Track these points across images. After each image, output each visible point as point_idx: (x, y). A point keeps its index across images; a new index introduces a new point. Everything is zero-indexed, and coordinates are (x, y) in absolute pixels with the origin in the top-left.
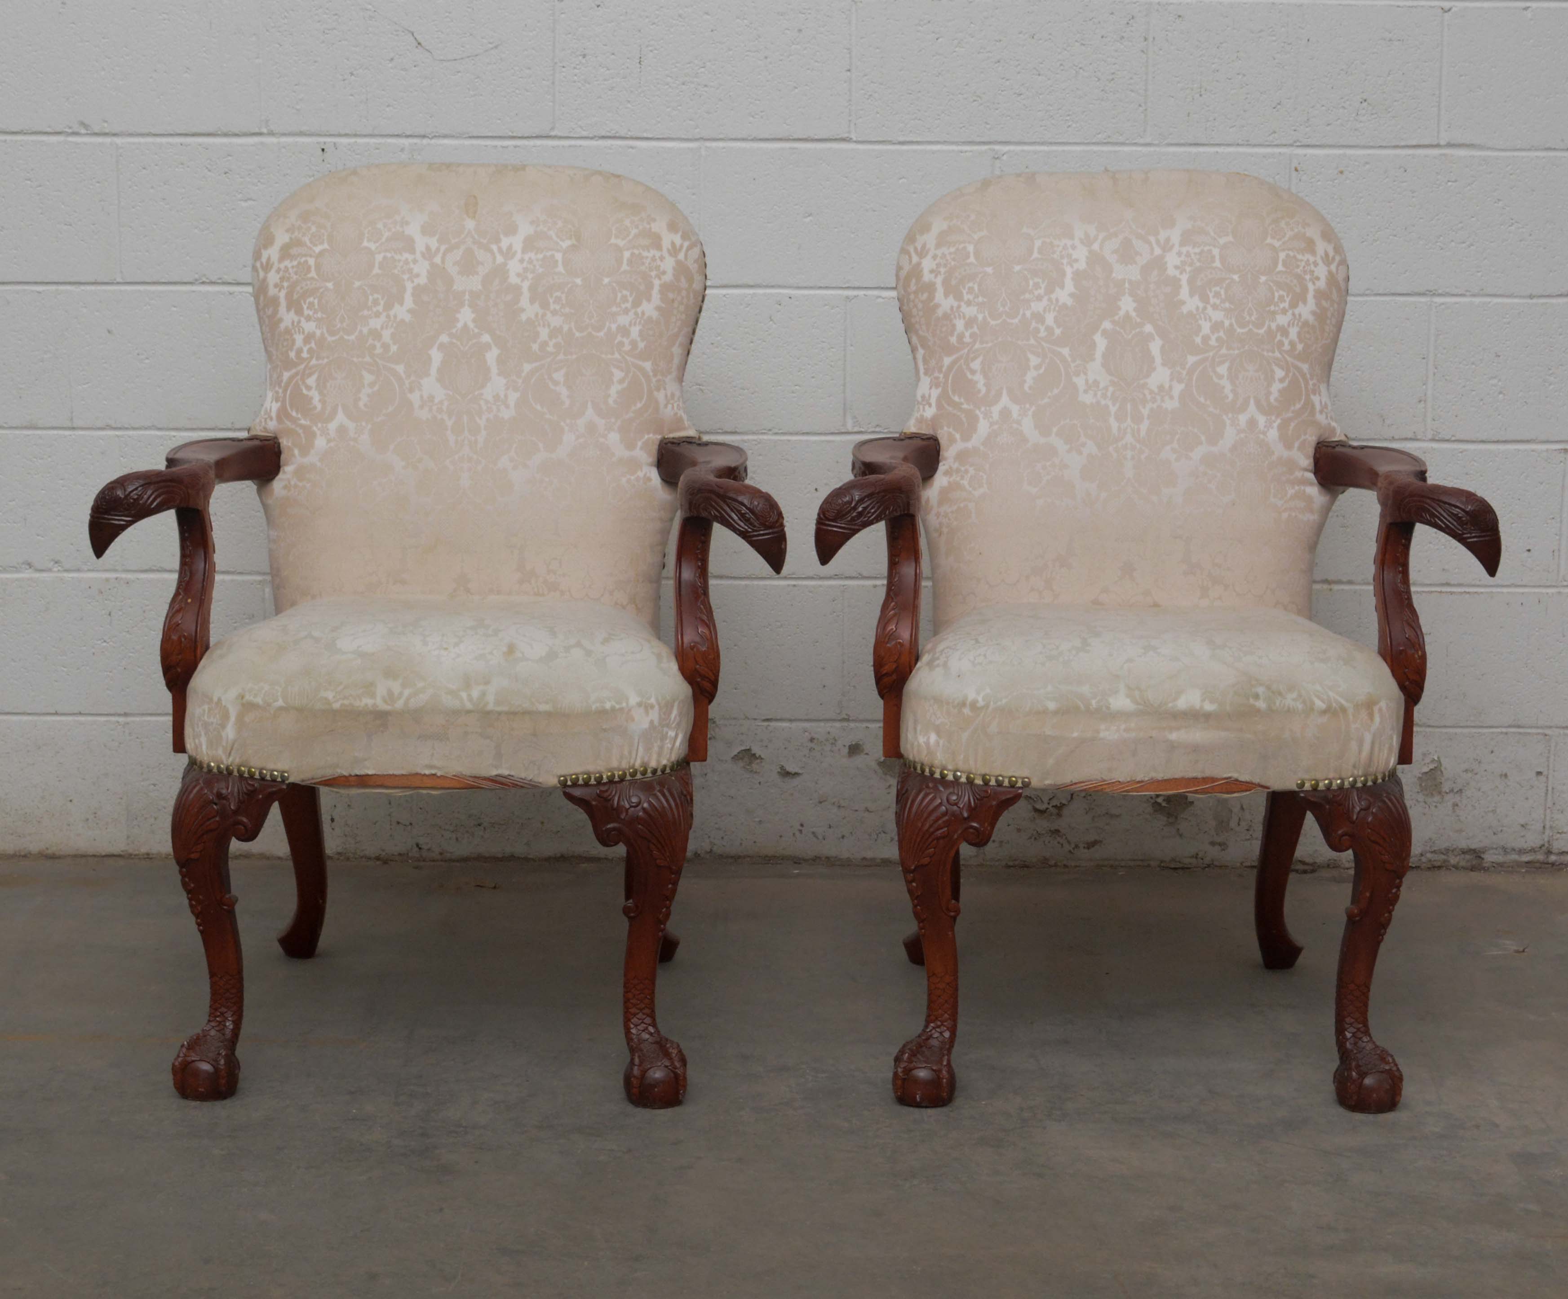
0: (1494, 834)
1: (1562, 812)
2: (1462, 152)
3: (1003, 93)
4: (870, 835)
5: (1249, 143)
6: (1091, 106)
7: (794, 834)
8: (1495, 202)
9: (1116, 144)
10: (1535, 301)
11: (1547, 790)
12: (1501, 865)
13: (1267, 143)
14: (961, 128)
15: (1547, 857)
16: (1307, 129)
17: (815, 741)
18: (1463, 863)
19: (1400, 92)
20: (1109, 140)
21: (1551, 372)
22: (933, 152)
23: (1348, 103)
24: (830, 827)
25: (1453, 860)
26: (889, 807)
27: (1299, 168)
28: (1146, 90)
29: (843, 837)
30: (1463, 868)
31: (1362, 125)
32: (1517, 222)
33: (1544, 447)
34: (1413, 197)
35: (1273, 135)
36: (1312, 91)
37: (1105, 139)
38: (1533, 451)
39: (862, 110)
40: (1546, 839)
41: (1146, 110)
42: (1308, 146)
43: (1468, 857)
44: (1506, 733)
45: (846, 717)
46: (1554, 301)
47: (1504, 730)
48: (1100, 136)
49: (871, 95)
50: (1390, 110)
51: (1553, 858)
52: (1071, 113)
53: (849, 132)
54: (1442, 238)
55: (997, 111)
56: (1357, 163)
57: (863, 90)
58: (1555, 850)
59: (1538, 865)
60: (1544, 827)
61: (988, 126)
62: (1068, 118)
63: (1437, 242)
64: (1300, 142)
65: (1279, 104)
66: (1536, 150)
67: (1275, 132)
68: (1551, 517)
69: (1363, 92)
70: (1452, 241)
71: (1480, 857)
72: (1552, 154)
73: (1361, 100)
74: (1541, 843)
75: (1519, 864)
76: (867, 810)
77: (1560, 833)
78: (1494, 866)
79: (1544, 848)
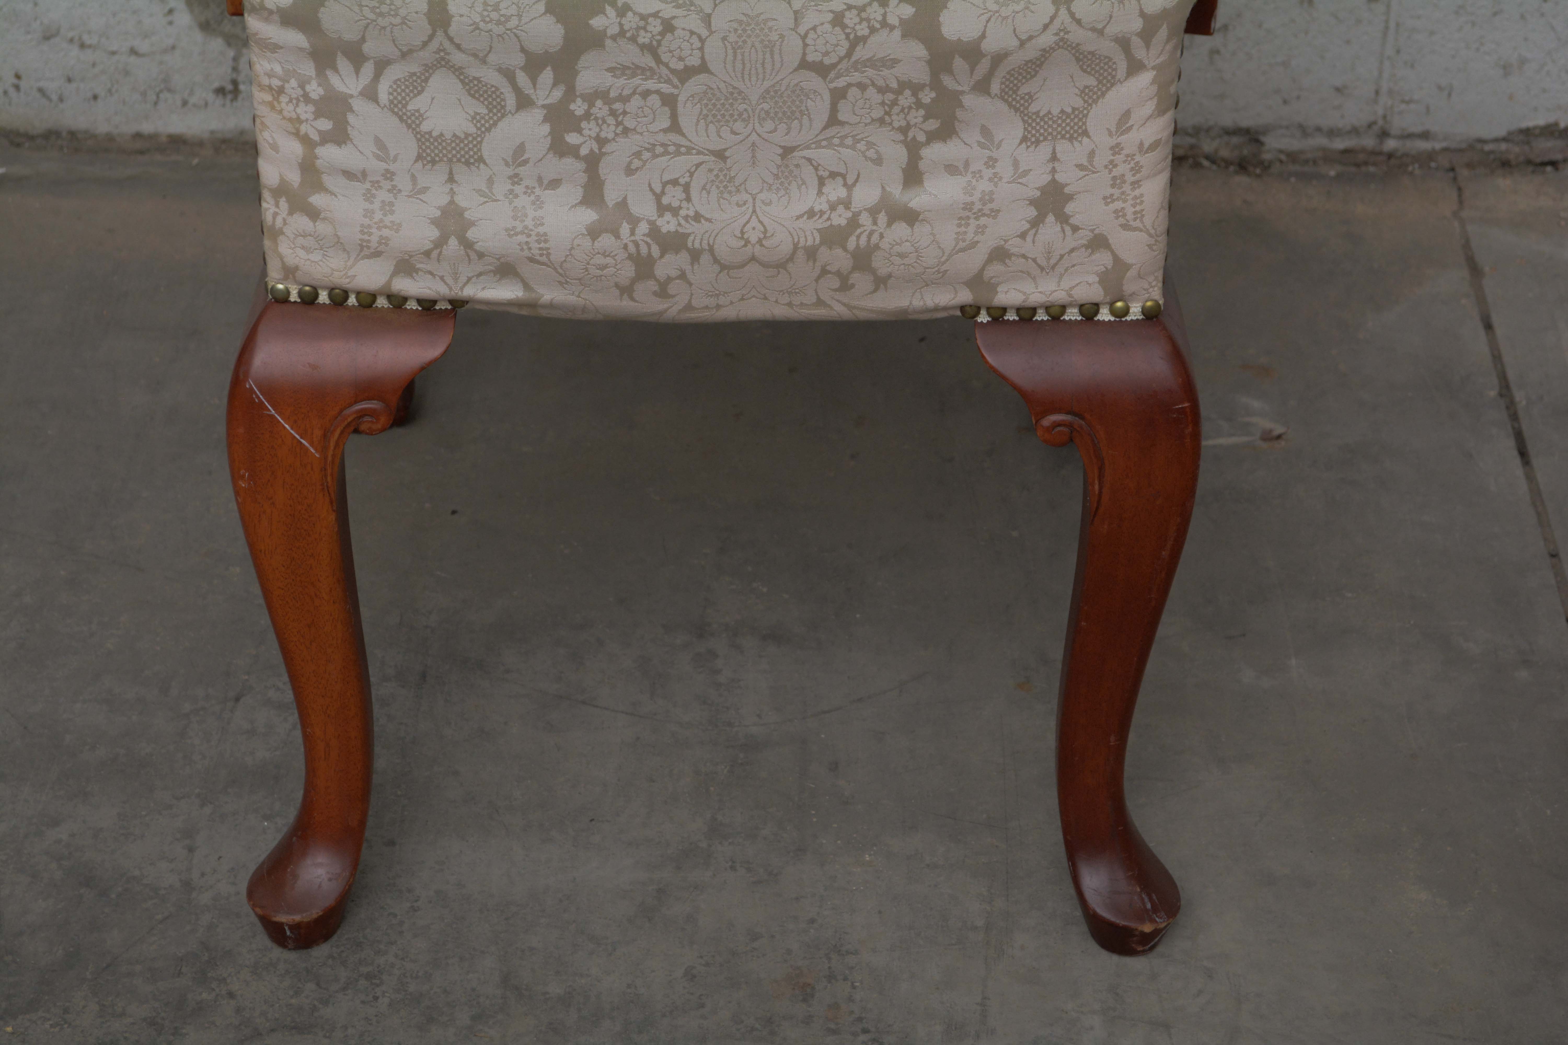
0: (1285, 102)
1: (1412, 66)
4: (144, 94)
7: (5, 93)
11: (1387, 28)
12: (1293, 157)
15: (1381, 143)
18: (1225, 153)
24: (69, 80)
25: (1208, 146)
26: (173, 48)
29: (95, 97)
40: (1380, 112)
43: (1235, 140)
51: (1391, 144)
58: (1393, 132)
59: (1361, 157)
60: (1377, 92)
71: (1256, 141)
74: (1371, 119)
75: (1328, 157)
76: (133, 51)
77: (1408, 102)
78: (1281, 161)
79: (1376, 128)
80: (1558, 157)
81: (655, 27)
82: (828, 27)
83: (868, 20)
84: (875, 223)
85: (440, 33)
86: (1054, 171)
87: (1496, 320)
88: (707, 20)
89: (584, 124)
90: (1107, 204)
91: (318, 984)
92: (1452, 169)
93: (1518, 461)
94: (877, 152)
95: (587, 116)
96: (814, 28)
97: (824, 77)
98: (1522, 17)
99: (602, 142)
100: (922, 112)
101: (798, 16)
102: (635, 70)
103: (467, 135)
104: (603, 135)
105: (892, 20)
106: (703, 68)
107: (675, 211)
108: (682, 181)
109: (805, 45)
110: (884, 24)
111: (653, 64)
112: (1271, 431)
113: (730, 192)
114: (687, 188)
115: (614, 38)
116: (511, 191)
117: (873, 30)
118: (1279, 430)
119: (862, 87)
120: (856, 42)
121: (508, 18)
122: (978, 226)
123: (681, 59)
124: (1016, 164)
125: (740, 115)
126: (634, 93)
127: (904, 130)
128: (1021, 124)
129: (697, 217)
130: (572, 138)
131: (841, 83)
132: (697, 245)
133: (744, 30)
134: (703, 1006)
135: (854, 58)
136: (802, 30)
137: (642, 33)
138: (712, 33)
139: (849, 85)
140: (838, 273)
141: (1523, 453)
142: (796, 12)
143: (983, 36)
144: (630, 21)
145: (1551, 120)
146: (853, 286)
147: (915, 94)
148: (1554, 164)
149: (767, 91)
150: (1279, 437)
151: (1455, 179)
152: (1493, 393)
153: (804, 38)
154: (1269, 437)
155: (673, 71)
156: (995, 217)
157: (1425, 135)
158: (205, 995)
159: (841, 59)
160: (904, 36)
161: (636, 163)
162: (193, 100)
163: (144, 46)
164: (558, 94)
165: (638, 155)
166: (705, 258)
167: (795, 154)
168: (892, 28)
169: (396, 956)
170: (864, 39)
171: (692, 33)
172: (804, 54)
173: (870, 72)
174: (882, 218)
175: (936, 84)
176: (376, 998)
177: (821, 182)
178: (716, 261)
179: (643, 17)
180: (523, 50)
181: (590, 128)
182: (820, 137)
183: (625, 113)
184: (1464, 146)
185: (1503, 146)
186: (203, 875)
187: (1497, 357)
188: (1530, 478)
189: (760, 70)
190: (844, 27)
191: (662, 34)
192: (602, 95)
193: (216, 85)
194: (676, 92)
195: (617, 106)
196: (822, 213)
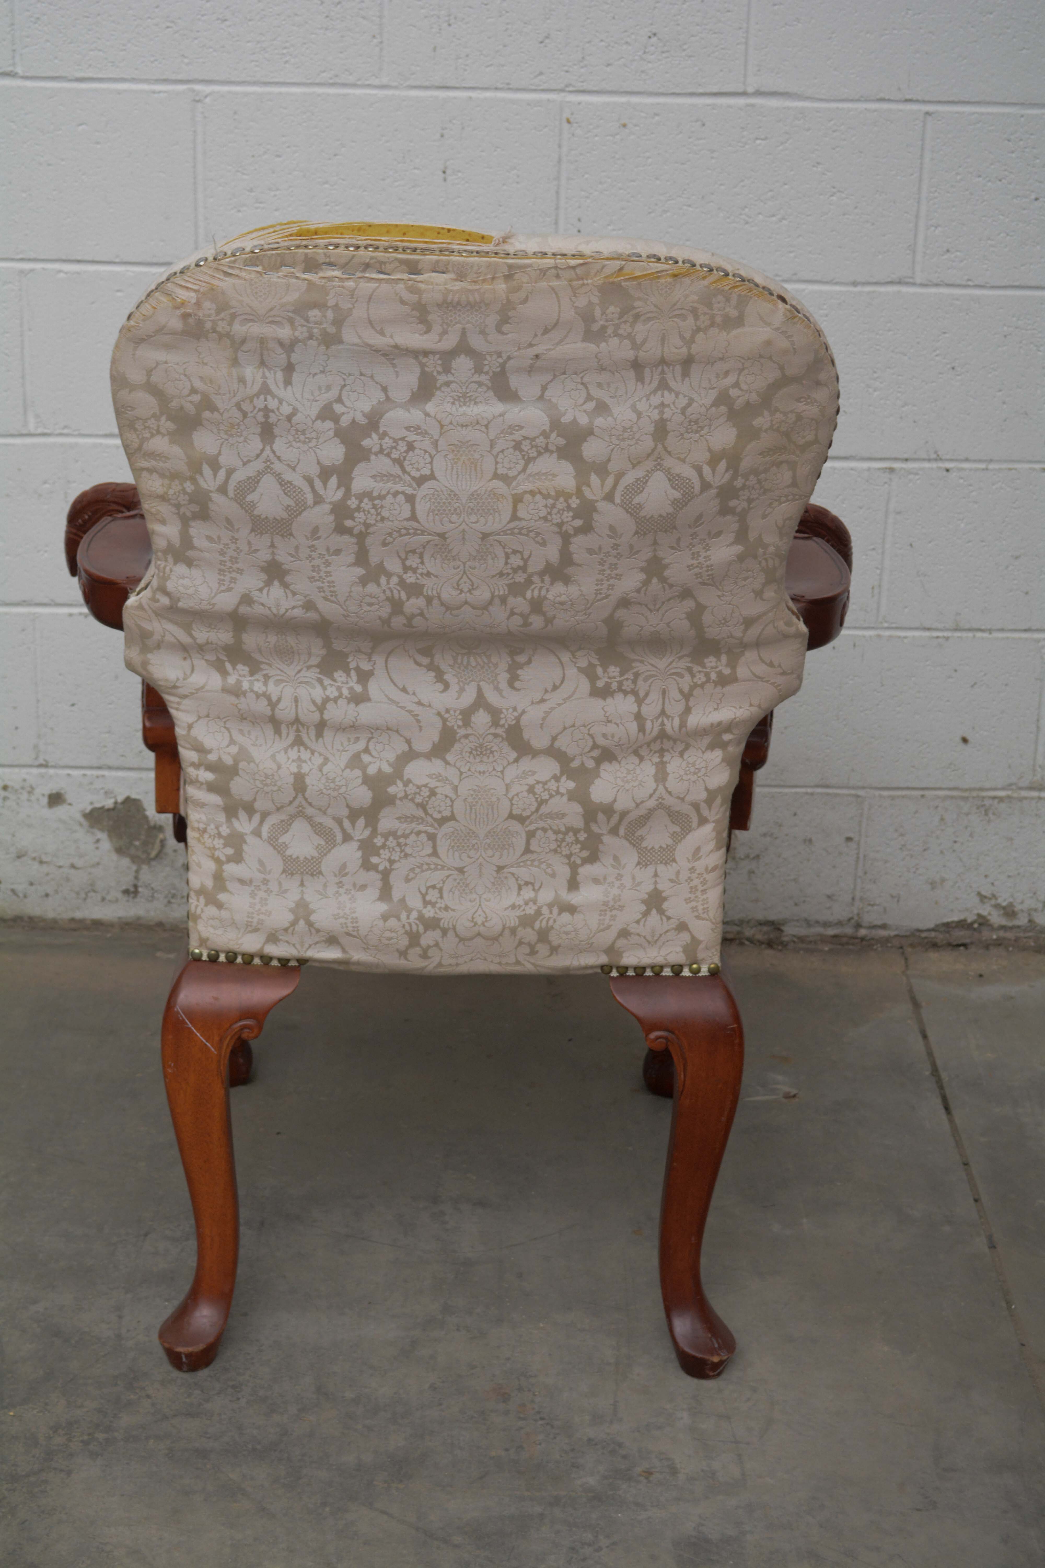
0: (796, 904)
1: (874, 882)
2: (774, 102)
3: (205, 18)
4: (78, 893)
5: (511, 86)
6: (313, 36)
8: (814, 166)
9: (344, 85)
10: (859, 289)
11: (858, 858)
12: (802, 939)
13: (533, 87)
14: (152, 62)
15: (857, 931)
16: (583, 70)
17: (10, 790)
19: (698, 25)
20: (338, 80)
21: (875, 375)
22: (119, 92)
23: (633, 37)
24: (31, 884)
26: (98, 864)
27: (571, 120)
28: (381, 17)
29: (47, 895)
30: (761, 943)
31: (650, 65)
32: (839, 191)
33: (865, 465)
34: (712, 158)
35: (540, 77)
36: (589, 21)
37: (331, 79)
38: (852, 469)
39: (28, 37)
40: (856, 912)
41: (381, 42)
42: (583, 92)
44: (812, 794)
45: (44, 763)
46: (882, 289)
47: (809, 790)
48: (324, 74)
49: (38, 18)
50: (685, 47)
51: (863, 932)
52: (287, 45)
53: (14, 64)
54: (747, 210)
55: (196, 41)
56: (643, 114)
57: (28, 11)
58: (864, 924)
59: (845, 940)
60: (853, 899)
61: (186, 61)
62: (285, 51)
63: (741, 214)
64: (574, 86)
65: (547, 37)
66: (867, 100)
67: (541, 73)
68: (872, 547)
69: (652, 24)
70: (760, 213)
71: (779, 929)
72: (885, 106)
73: (649, 34)
74: (850, 916)
75: (824, 939)
76: (73, 866)
77: (873, 905)
78: (794, 942)
79: (853, 921)
80: (967, 941)
81: (425, 792)
82: (525, 794)
83: (548, 790)
84: (551, 913)
85: (300, 795)
86: (656, 883)
87: (929, 1033)
88: (455, 789)
89: (382, 851)
90: (687, 903)
91: (202, 1391)
92: (901, 948)
93: (943, 1111)
94: (553, 870)
95: (384, 846)
96: (517, 795)
97: (523, 824)
98: (942, 852)
99: (391, 862)
100: (579, 846)
101: (508, 787)
102: (413, 819)
103: (313, 858)
104: (393, 858)
105: (563, 790)
106: (452, 818)
107: (433, 904)
108: (438, 886)
109: (512, 804)
110: (558, 792)
111: (423, 815)
112: (789, 1093)
113: (466, 893)
114: (441, 890)
115: (401, 799)
116: (337, 892)
117: (551, 796)
118: (794, 1091)
119: (544, 830)
120: (541, 803)
121: (340, 787)
122: (612, 916)
123: (440, 812)
124: (634, 878)
125: (473, 846)
126: (411, 833)
127: (569, 857)
128: (636, 854)
129: (447, 908)
130: (374, 860)
131: (532, 827)
132: (446, 926)
133: (477, 795)
134: (441, 1404)
135: (540, 812)
136: (510, 795)
137: (417, 796)
138: (458, 796)
139: (537, 829)
140: (529, 944)
141: (947, 1109)
142: (507, 785)
143: (615, 800)
144: (411, 789)
145: (962, 917)
146: (537, 952)
147: (575, 835)
148: (964, 945)
149: (489, 832)
150: (794, 1096)
151: (903, 953)
152: (927, 1073)
153: (511, 800)
154: (788, 1096)
155: (435, 819)
156: (621, 910)
157: (884, 927)
158: (132, 1397)
159: (533, 813)
160: (569, 800)
161: (412, 875)
162: (109, 898)
163: (79, 863)
164: (367, 833)
165: (412, 870)
166: (451, 934)
167: (505, 870)
168: (563, 795)
169: (250, 1376)
170: (546, 801)
171: (446, 796)
172: (511, 810)
173: (549, 821)
174: (555, 910)
175: (587, 829)
176: (238, 1399)
177: (520, 888)
178: (457, 935)
179: (418, 787)
180: (348, 806)
181: (385, 854)
182: (520, 860)
183: (406, 845)
184: (908, 933)
185: (933, 934)
186: (128, 1331)
187: (930, 1054)
188: (951, 1121)
189: (486, 819)
190: (534, 794)
191: (429, 797)
192: (393, 834)
193: (124, 888)
194: (436, 832)
195: (402, 840)
196: (520, 906)
